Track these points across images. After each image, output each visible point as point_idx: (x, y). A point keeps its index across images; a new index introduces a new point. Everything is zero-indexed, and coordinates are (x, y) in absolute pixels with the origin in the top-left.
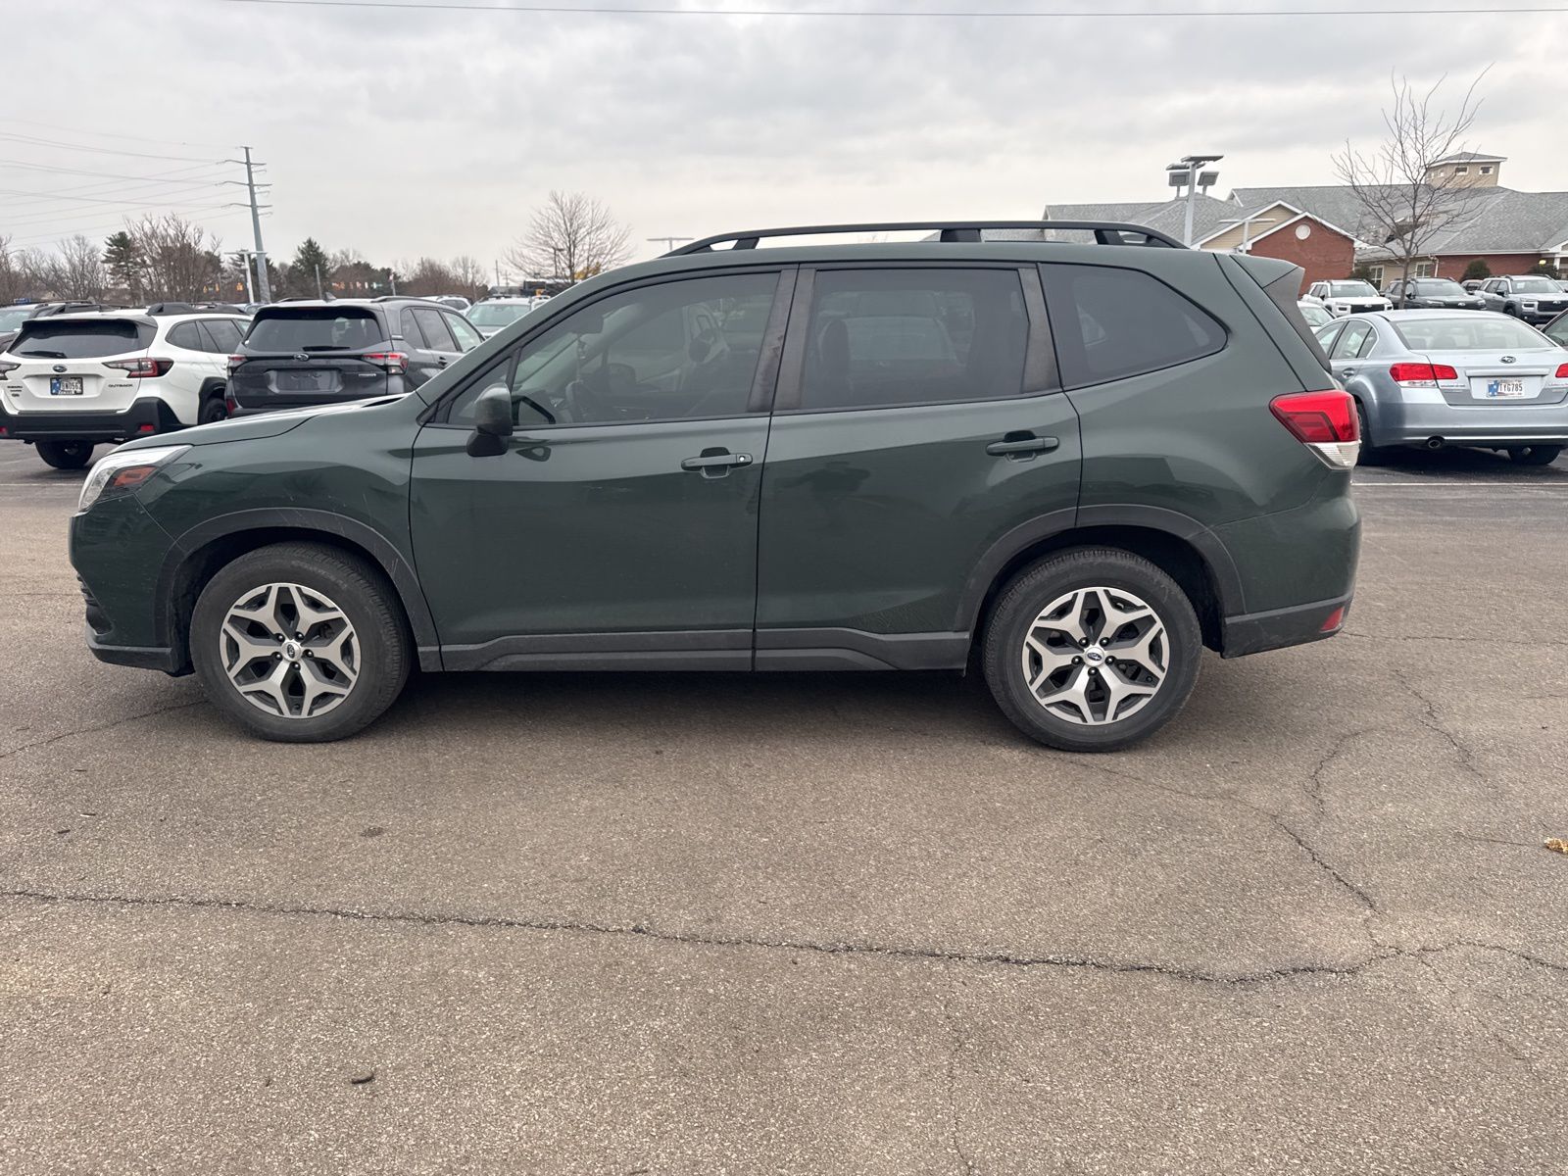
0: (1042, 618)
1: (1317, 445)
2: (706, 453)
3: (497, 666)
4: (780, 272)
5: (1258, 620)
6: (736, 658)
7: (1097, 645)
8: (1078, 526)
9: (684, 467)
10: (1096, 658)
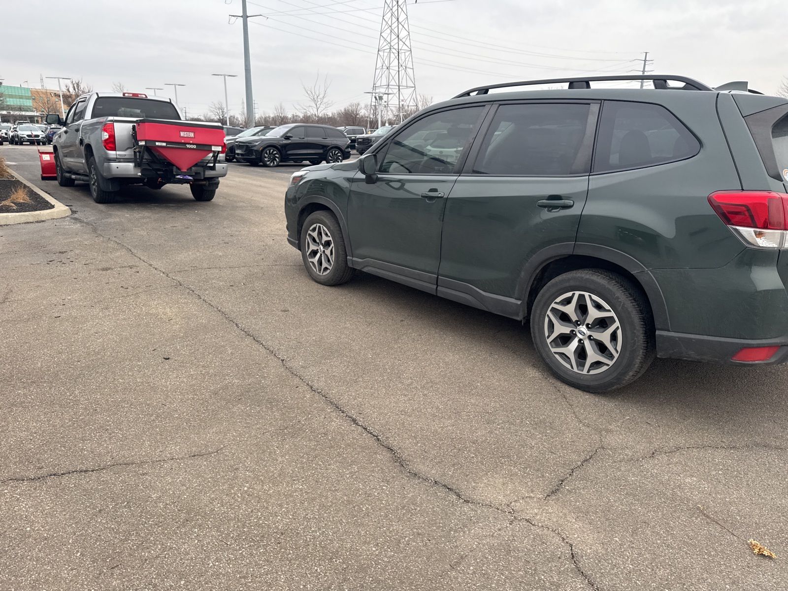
0: (556, 303)
1: (738, 228)
2: (432, 190)
3: (365, 270)
4: (484, 106)
5: (678, 337)
6: (430, 287)
7: (584, 327)
8: (574, 254)
9: (422, 196)
10: (583, 334)
